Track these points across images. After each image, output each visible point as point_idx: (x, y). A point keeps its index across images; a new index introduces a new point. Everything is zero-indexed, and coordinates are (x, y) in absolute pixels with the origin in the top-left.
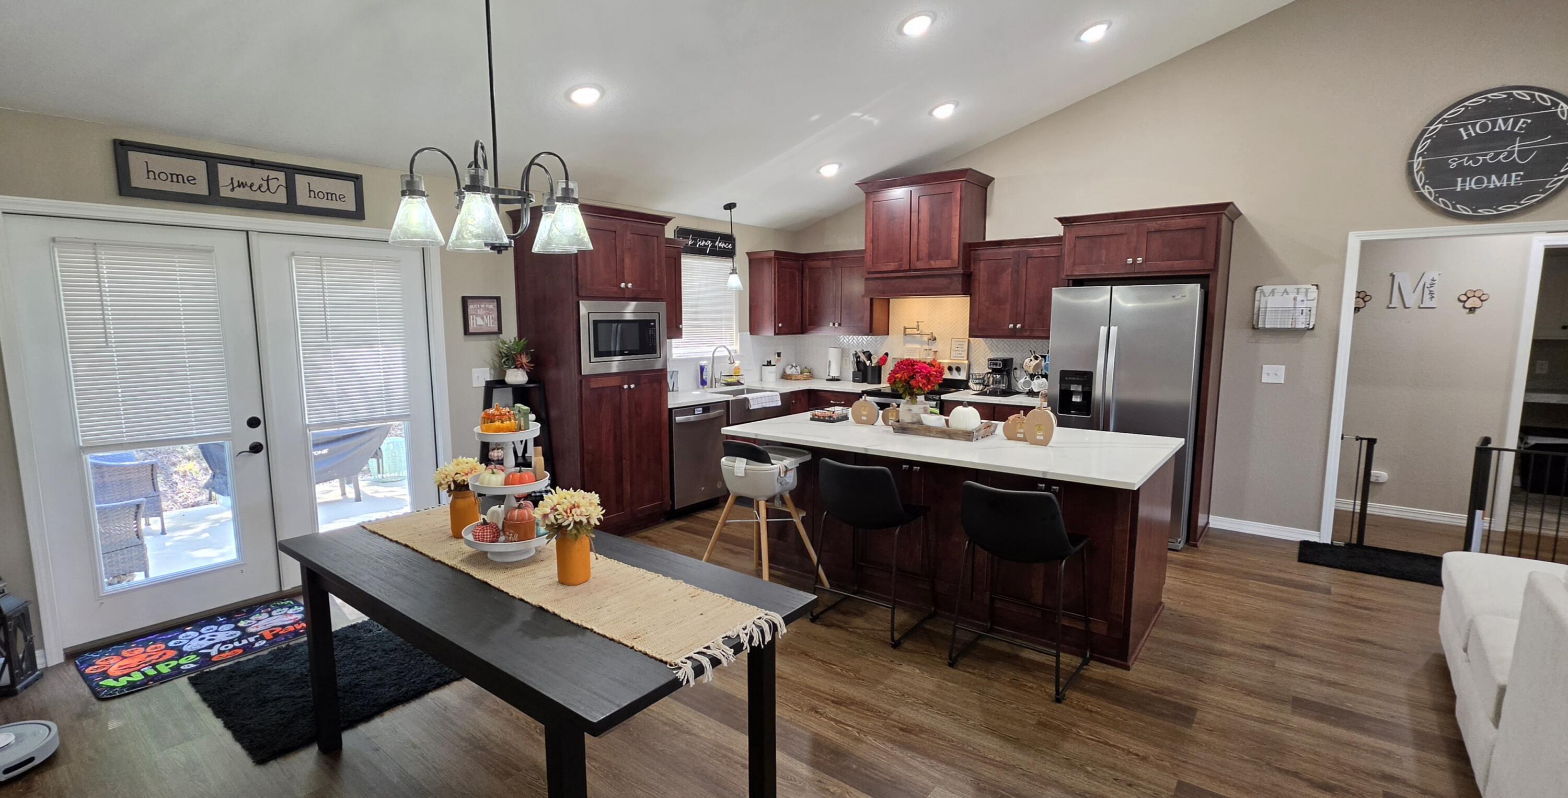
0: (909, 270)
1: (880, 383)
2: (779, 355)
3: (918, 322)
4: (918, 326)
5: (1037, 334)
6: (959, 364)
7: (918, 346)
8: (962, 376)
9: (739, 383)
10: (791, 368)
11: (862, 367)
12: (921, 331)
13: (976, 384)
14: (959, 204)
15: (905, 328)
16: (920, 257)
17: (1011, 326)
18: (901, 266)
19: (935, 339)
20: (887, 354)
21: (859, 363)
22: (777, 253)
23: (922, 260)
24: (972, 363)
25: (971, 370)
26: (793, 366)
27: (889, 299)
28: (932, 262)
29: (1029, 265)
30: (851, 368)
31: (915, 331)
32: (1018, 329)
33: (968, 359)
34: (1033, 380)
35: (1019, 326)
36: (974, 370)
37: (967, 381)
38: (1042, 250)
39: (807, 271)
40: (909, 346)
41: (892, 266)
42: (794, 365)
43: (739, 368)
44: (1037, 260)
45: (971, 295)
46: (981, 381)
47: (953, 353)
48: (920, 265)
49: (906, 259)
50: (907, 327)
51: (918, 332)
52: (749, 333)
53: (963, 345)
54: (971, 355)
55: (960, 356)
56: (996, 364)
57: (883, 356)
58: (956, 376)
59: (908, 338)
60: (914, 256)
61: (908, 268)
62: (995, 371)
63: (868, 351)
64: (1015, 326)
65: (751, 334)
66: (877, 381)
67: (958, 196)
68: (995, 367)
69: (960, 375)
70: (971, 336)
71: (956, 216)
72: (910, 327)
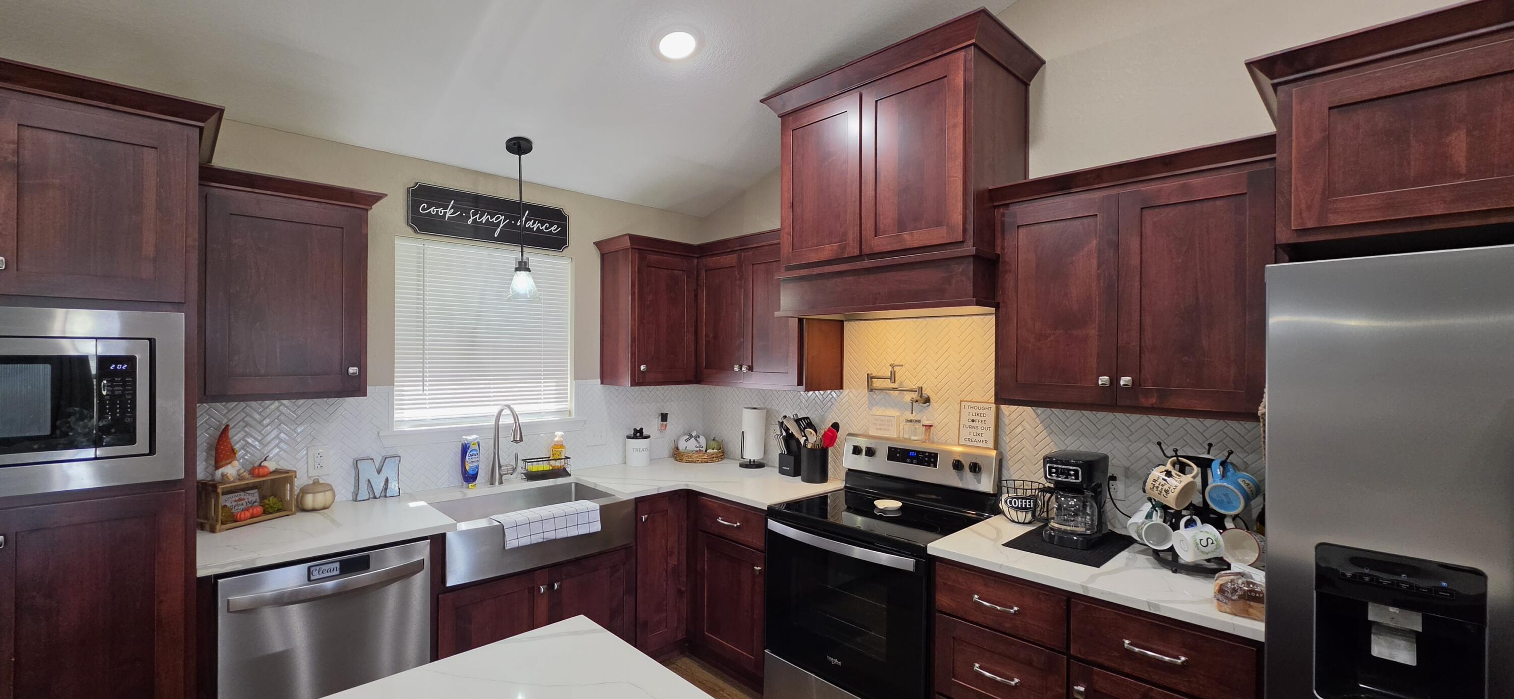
0: (860, 257)
1: (824, 478)
2: (664, 417)
3: (893, 366)
4: (893, 374)
5: (1180, 402)
6: (977, 456)
7: (894, 413)
8: (985, 485)
9: (562, 472)
10: (687, 440)
11: (794, 446)
12: (901, 383)
13: (1017, 509)
14: (962, 101)
15: (870, 378)
16: (881, 226)
17: (1104, 380)
18: (843, 248)
19: (927, 400)
20: (836, 426)
21: (789, 439)
22: (633, 238)
23: (884, 232)
24: (1008, 455)
25: (1005, 472)
26: (691, 436)
27: (842, 322)
28: (906, 235)
29: (1148, 229)
30: (777, 448)
31: (888, 384)
32: (1126, 388)
33: (997, 446)
34: (1175, 527)
35: (1125, 380)
36: (1012, 470)
37: (996, 496)
38: (1185, 183)
39: (703, 274)
40: (878, 411)
41: (827, 251)
42: (694, 434)
43: (562, 446)
44: (1171, 212)
45: (997, 306)
46: (1029, 504)
47: (965, 433)
48: (881, 243)
49: (853, 234)
50: (874, 375)
51: (893, 385)
52: (599, 381)
53: (984, 415)
54: (1005, 438)
55: (980, 438)
56: (1066, 473)
57: (829, 430)
58: (969, 482)
59: (877, 396)
60: (868, 225)
61: (856, 252)
62: (1061, 488)
63: (807, 418)
64: (1114, 381)
65: (602, 383)
66: (818, 476)
67: (960, 82)
68: (1062, 479)
69: (979, 482)
70: (1000, 399)
71: (955, 126)
72: (879, 375)
